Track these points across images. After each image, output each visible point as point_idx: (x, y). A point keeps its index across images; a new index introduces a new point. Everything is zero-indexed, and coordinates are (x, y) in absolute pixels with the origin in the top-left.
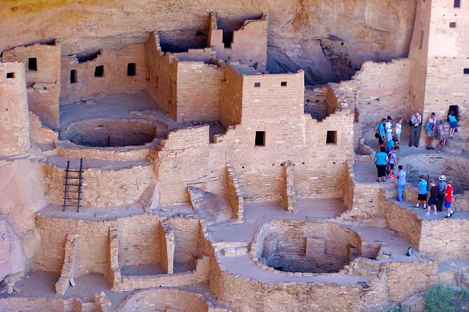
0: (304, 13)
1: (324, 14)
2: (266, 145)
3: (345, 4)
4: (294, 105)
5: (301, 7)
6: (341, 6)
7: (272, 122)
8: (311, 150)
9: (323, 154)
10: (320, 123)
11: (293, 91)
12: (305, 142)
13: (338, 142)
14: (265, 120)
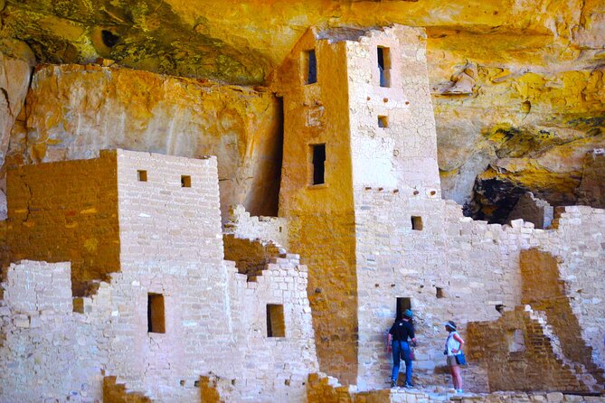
0: (30, 151)
1: (80, 144)
2: (167, 329)
3: (129, 115)
4: (206, 235)
5: (22, 135)
6: (119, 121)
7: (173, 271)
8: (242, 349)
9: (264, 360)
10: (252, 284)
11: (202, 200)
12: (231, 330)
13: (288, 332)
14: (162, 265)
